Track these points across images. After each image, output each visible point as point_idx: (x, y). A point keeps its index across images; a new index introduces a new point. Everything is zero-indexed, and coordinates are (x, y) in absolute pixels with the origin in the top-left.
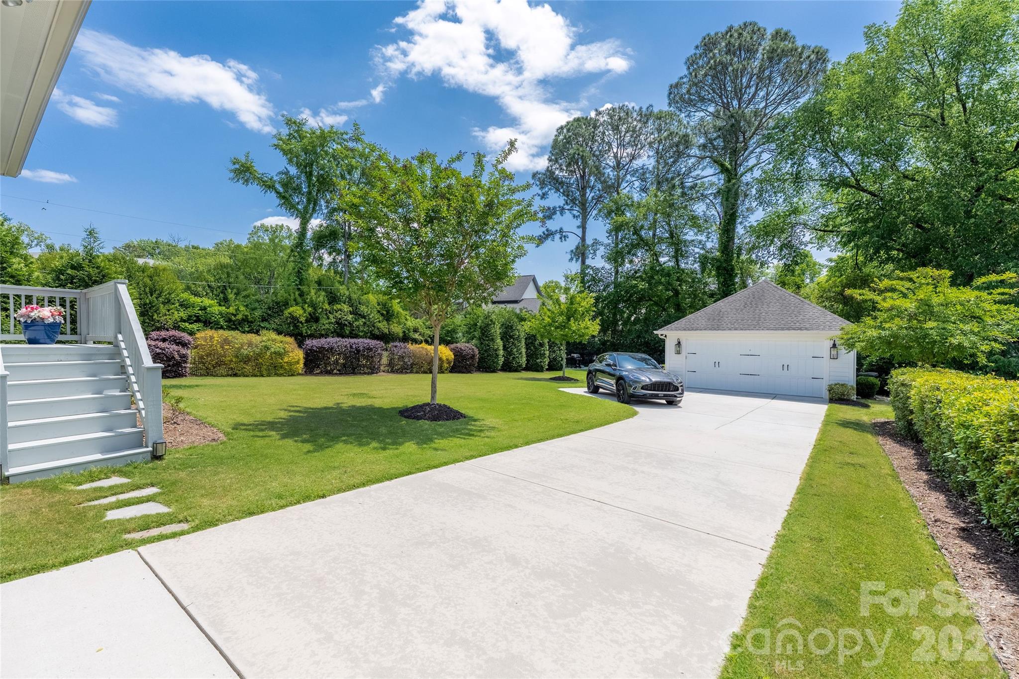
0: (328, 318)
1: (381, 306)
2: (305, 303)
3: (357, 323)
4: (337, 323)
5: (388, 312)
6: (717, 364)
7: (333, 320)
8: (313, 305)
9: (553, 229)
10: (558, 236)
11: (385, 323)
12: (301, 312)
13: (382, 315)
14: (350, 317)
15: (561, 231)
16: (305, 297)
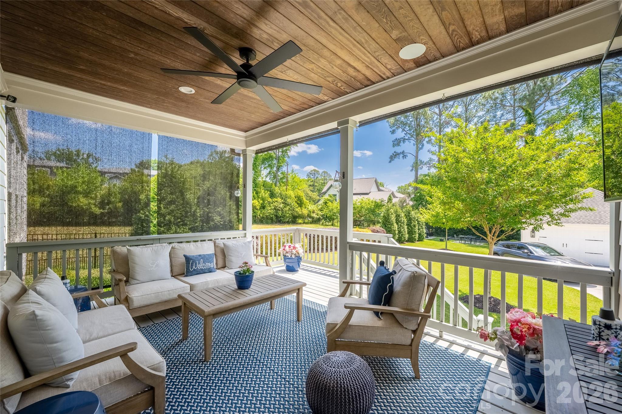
0: (270, 206)
1: (297, 199)
2: (259, 198)
3: (286, 209)
4: (275, 209)
5: (300, 201)
6: (565, 245)
7: (273, 207)
8: (263, 199)
9: (399, 152)
10: (401, 156)
11: (299, 208)
12: (257, 203)
13: (298, 203)
14: (282, 206)
15: (403, 152)
16: (259, 194)
